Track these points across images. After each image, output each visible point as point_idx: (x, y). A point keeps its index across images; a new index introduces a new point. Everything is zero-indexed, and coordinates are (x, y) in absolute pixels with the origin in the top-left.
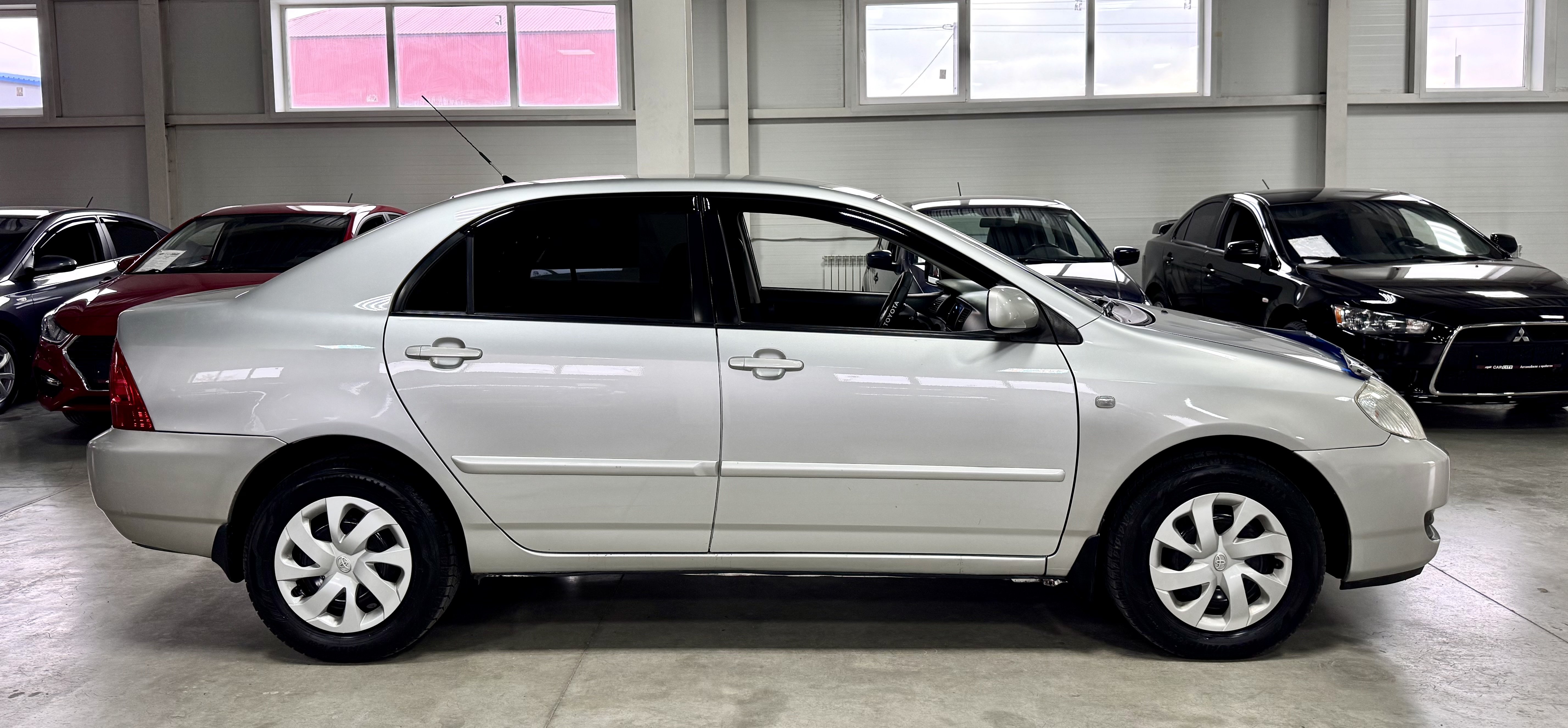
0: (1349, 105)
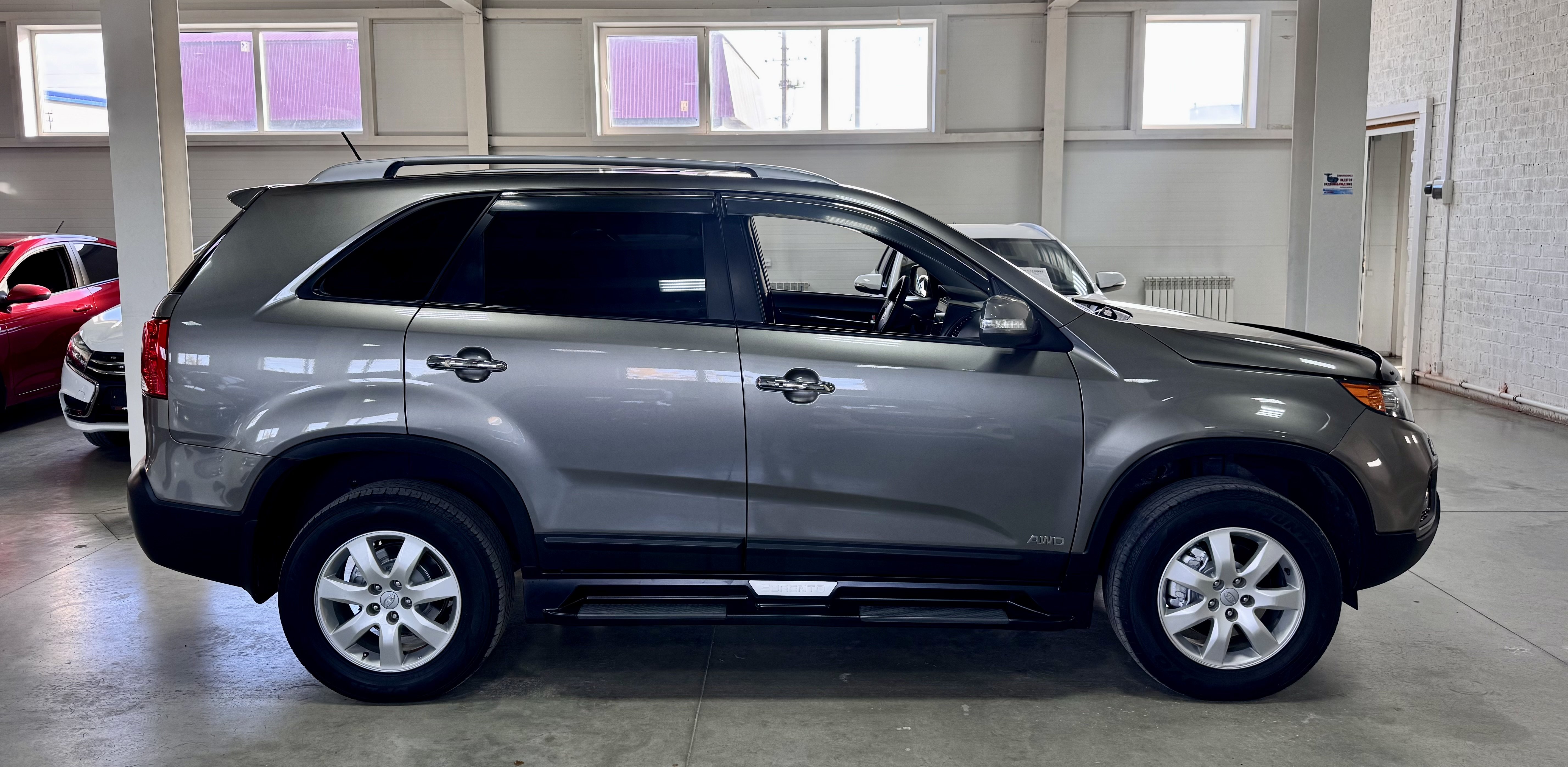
0: (1066, 141)
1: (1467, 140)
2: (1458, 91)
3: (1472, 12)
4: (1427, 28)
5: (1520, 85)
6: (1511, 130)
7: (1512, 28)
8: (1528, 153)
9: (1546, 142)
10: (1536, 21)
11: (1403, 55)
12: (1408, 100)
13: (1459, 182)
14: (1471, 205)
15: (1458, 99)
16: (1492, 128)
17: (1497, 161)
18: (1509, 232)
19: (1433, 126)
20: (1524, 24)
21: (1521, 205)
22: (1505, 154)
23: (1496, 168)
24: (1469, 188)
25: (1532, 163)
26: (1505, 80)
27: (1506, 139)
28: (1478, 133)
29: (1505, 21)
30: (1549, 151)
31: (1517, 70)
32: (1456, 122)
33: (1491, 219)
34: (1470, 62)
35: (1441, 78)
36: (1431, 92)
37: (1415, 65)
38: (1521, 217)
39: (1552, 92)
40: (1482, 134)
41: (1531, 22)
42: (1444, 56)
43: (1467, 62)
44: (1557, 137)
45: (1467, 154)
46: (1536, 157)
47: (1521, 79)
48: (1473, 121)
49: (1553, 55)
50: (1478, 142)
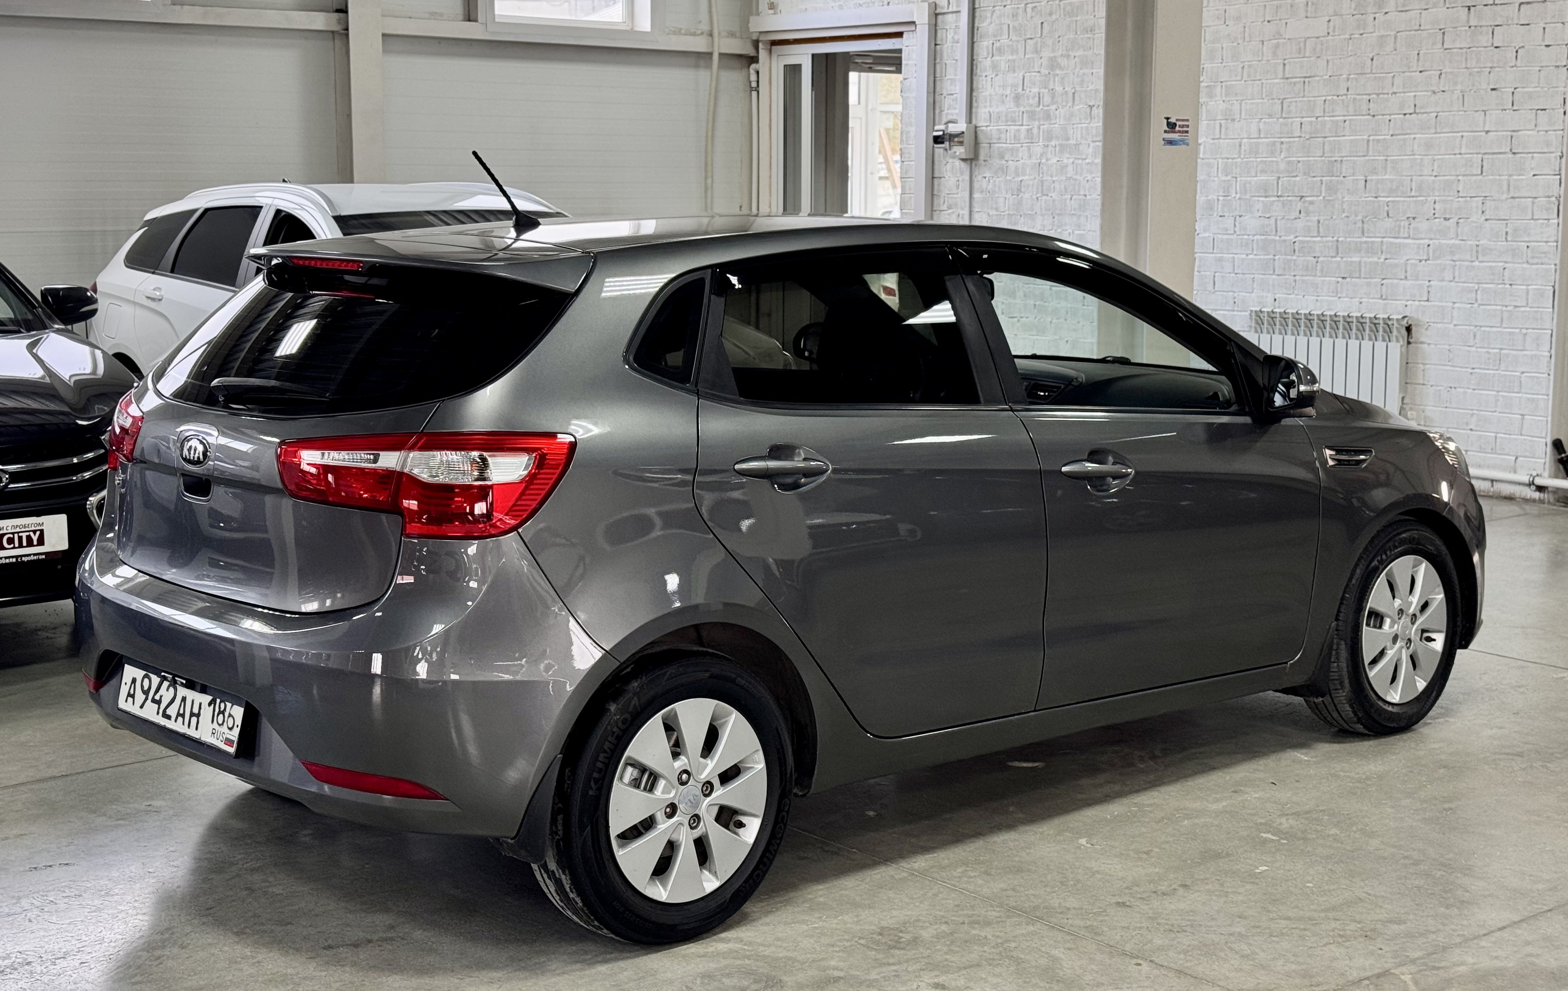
0: (384, 35)
1: (995, 67)
6: (1068, 56)
12: (889, 3)
14: (1007, 161)
15: (977, 6)
16: (1036, 52)
17: (1047, 99)
18: (1071, 199)
19: (936, 45)
21: (1087, 161)
22: (1059, 89)
23: (1046, 109)
24: (1003, 136)
27: (1061, 68)
28: (1014, 57)
32: (975, 39)
33: (1042, 181)
38: (1089, 178)
40: (1021, 59)
45: (997, 88)
48: (1004, 41)
50: (1014, 71)
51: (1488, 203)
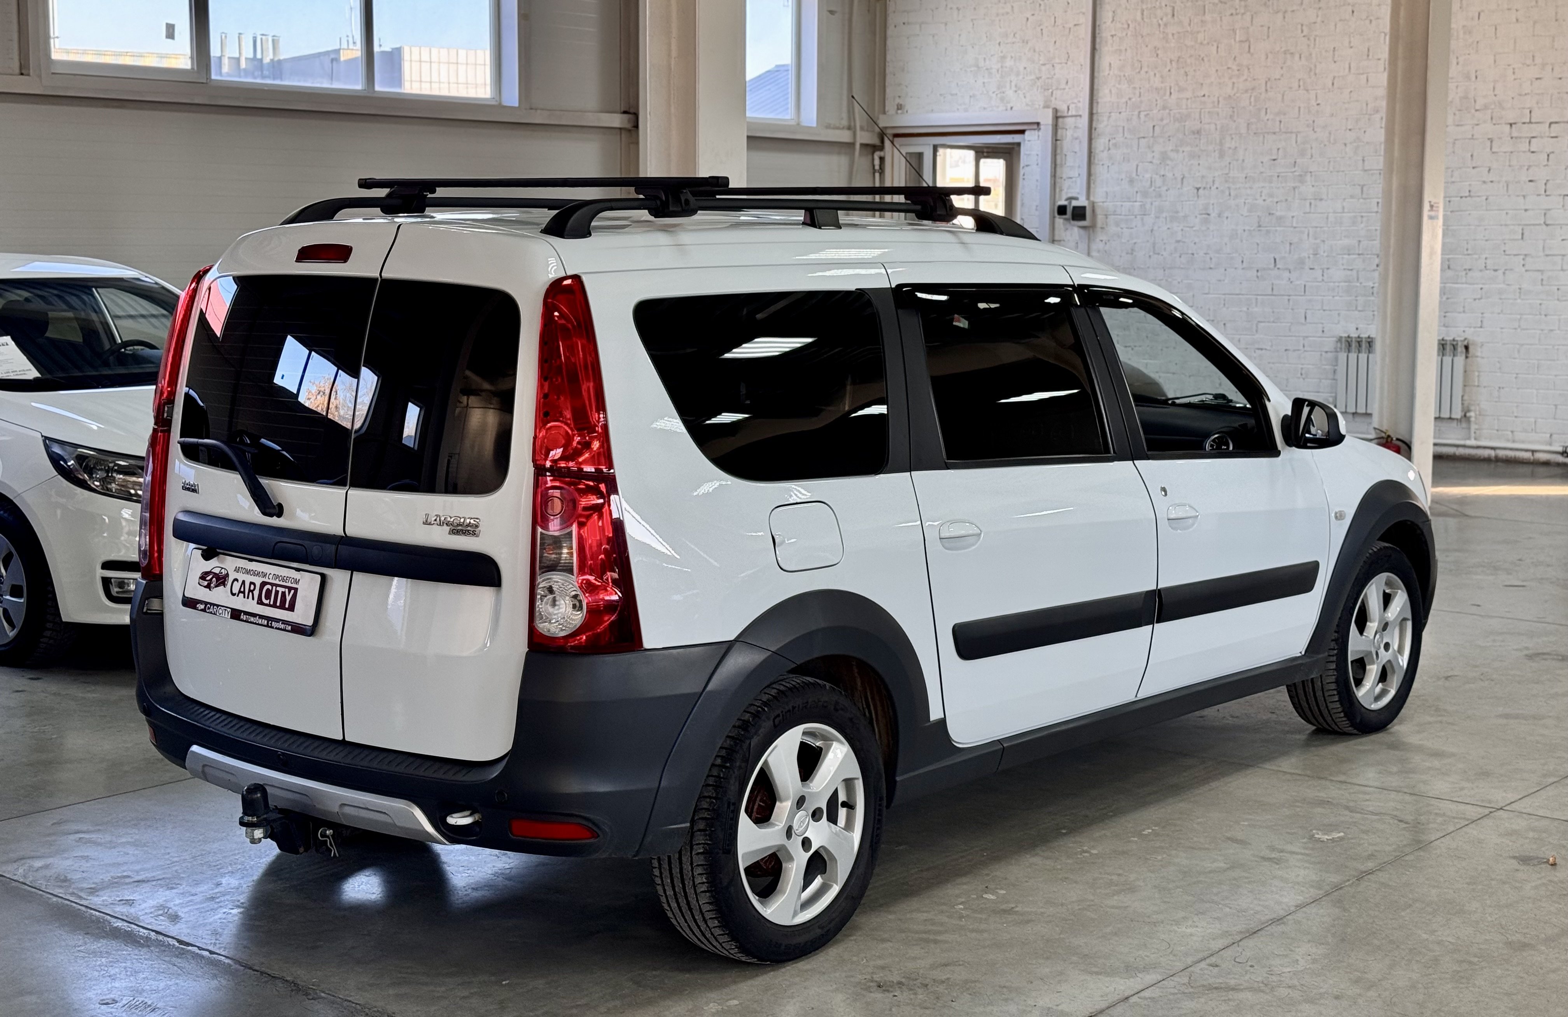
1: (1110, 158)
2: (1095, 105)
3: (1111, 19)
4: (1039, 29)
5: (1187, 105)
6: (1177, 151)
7: (1172, 45)
8: (1203, 177)
9: (1226, 166)
10: (1205, 42)
11: (1002, 55)
12: (1012, 108)
13: (1101, 204)
14: (1122, 228)
15: (1094, 111)
16: (1149, 147)
17: (1159, 182)
18: (1180, 257)
19: (1056, 140)
20: (1189, 42)
21: (1194, 229)
22: (1169, 175)
23: (1157, 189)
24: (1119, 210)
25: (1208, 186)
26: (1165, 98)
27: (1171, 160)
28: (1129, 151)
29: (1161, 36)
30: (1230, 175)
31: (1181, 90)
32: (1093, 137)
33: (1154, 244)
34: (1111, 73)
35: (1067, 87)
36: (1051, 101)
37: (1021, 69)
38: (1197, 240)
39: (1231, 117)
40: (1135, 153)
41: (1199, 41)
42: (1069, 63)
43: (1106, 73)
44: (1240, 161)
45: (1113, 174)
46: (1214, 181)
47: (1187, 99)
48: (1120, 138)
49: (1230, 78)
50: (1129, 161)
51: (1528, 259)
